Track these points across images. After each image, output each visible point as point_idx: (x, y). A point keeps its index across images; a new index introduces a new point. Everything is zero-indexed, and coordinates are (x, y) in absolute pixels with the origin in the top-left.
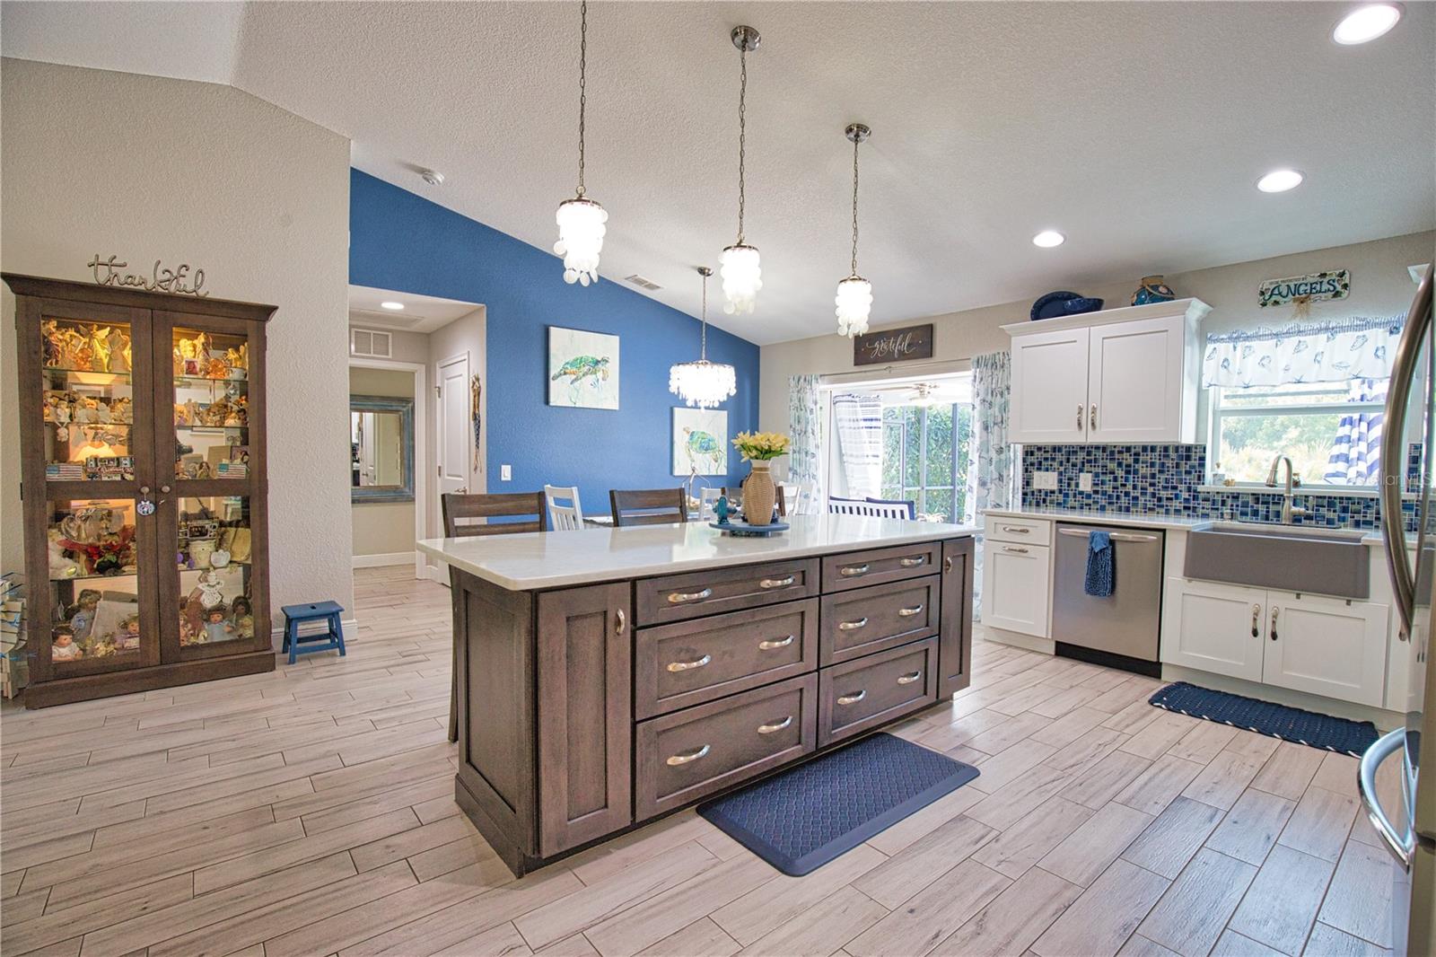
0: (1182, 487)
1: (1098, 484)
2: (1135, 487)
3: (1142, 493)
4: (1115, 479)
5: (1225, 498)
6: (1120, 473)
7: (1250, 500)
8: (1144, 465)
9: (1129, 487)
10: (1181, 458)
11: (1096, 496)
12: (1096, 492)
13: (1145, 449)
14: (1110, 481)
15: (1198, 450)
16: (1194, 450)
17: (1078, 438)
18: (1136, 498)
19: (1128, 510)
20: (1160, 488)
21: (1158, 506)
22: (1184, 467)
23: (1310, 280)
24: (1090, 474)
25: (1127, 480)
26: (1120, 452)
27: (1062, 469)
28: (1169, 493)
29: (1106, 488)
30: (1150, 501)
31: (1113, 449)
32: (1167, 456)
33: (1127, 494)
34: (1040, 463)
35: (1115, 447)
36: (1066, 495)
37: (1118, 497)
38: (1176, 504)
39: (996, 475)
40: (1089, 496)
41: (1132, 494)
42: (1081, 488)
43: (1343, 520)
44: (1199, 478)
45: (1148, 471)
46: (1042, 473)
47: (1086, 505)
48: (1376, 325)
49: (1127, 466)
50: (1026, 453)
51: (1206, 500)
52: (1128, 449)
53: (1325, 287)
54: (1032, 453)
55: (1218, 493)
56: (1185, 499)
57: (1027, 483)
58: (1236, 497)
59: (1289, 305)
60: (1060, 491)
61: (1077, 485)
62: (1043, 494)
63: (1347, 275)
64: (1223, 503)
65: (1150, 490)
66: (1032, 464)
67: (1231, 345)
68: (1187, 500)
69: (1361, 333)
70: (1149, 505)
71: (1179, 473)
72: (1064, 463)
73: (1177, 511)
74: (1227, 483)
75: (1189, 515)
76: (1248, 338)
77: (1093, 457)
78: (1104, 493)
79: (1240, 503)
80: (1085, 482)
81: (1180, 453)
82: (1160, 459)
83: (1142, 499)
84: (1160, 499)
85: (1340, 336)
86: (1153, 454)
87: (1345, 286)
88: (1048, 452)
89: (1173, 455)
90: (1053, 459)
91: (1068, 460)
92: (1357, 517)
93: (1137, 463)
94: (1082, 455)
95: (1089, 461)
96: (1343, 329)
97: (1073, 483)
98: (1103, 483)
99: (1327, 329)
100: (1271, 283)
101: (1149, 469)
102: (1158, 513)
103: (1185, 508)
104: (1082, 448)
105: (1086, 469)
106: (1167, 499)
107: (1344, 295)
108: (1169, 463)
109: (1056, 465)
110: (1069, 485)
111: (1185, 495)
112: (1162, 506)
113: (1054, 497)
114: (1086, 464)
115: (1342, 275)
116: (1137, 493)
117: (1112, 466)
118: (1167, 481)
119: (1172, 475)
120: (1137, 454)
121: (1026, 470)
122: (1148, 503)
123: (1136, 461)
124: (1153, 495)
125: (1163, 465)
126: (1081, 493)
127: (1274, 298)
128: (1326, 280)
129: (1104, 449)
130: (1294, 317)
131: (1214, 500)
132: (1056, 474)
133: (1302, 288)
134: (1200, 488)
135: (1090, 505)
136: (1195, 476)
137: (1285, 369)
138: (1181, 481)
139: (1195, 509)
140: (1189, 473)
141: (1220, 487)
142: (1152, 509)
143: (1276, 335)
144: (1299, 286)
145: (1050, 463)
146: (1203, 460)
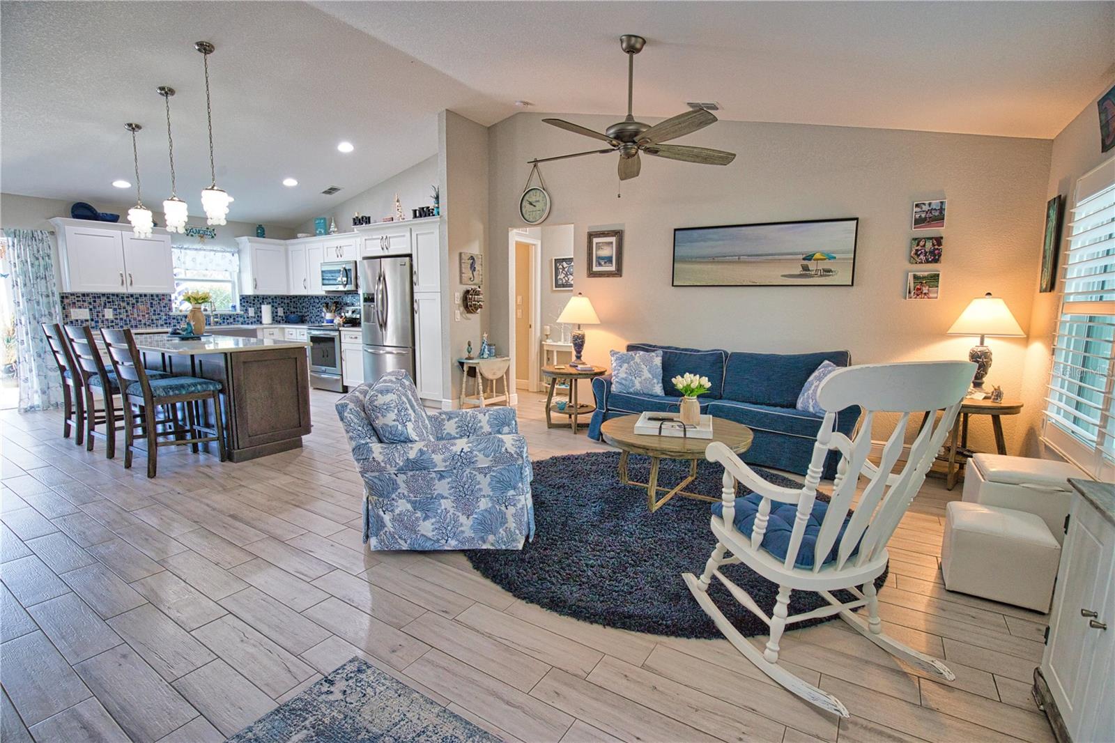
0: (162, 313)
1: (117, 315)
2: (138, 315)
3: (143, 318)
4: (127, 311)
6: (129, 308)
8: (142, 304)
9: (135, 316)
10: (160, 300)
11: (117, 321)
12: (117, 319)
13: (141, 295)
14: (124, 312)
15: (168, 296)
16: (166, 296)
17: (121, 290)
19: (136, 327)
20: (152, 315)
21: (152, 323)
22: (162, 304)
23: (203, 229)
24: (112, 309)
25: (133, 311)
26: (128, 297)
27: (91, 307)
28: (157, 317)
29: (121, 316)
31: (123, 296)
32: (153, 299)
33: (134, 319)
34: (74, 303)
36: (97, 322)
37: (130, 321)
38: (160, 322)
39: (47, 313)
40: (112, 322)
41: (137, 319)
42: (106, 317)
43: (224, 322)
44: (170, 310)
45: (144, 307)
46: (77, 310)
48: (228, 252)
49: (132, 304)
50: (62, 297)
51: (174, 319)
52: (132, 296)
53: (209, 233)
54: (67, 298)
55: (178, 316)
56: (164, 319)
57: (66, 314)
59: (197, 237)
60: (92, 320)
61: (103, 316)
62: (79, 322)
64: (181, 320)
65: (147, 316)
66: (68, 304)
67: (179, 250)
68: (166, 320)
69: (223, 254)
70: (147, 323)
71: (160, 307)
72: (92, 304)
73: (162, 325)
74: (181, 311)
75: (167, 327)
76: (186, 249)
77: (111, 300)
78: (121, 319)
80: (109, 314)
81: (159, 298)
82: (150, 301)
83: (143, 322)
84: (152, 320)
85: (217, 254)
86: (146, 298)
87: (215, 236)
88: (80, 296)
89: (156, 299)
90: (85, 301)
91: (95, 302)
92: (228, 321)
94: (103, 299)
95: (109, 302)
96: (218, 251)
97: (100, 314)
98: (120, 313)
99: (213, 251)
100: (190, 227)
101: (145, 305)
103: (166, 323)
104: (104, 295)
105: (107, 306)
106: (157, 320)
107: (215, 238)
108: (154, 302)
109: (86, 304)
110: (98, 316)
111: (164, 317)
112: (154, 323)
114: (107, 304)
115: (214, 230)
116: (140, 318)
117: (124, 304)
118: (155, 311)
119: (157, 308)
120: (137, 298)
121: (64, 308)
123: (137, 302)
124: (148, 318)
125: (152, 303)
126: (107, 320)
127: (191, 233)
128: (209, 230)
129: (117, 296)
130: (199, 243)
131: (177, 318)
132: (88, 310)
133: (201, 232)
134: (171, 314)
135: (113, 326)
136: (167, 308)
137: (200, 264)
138: (161, 311)
139: (170, 323)
140: (164, 307)
141: (179, 313)
142: (149, 325)
143: (196, 249)
144: (199, 231)
145: (82, 303)
146: (170, 300)
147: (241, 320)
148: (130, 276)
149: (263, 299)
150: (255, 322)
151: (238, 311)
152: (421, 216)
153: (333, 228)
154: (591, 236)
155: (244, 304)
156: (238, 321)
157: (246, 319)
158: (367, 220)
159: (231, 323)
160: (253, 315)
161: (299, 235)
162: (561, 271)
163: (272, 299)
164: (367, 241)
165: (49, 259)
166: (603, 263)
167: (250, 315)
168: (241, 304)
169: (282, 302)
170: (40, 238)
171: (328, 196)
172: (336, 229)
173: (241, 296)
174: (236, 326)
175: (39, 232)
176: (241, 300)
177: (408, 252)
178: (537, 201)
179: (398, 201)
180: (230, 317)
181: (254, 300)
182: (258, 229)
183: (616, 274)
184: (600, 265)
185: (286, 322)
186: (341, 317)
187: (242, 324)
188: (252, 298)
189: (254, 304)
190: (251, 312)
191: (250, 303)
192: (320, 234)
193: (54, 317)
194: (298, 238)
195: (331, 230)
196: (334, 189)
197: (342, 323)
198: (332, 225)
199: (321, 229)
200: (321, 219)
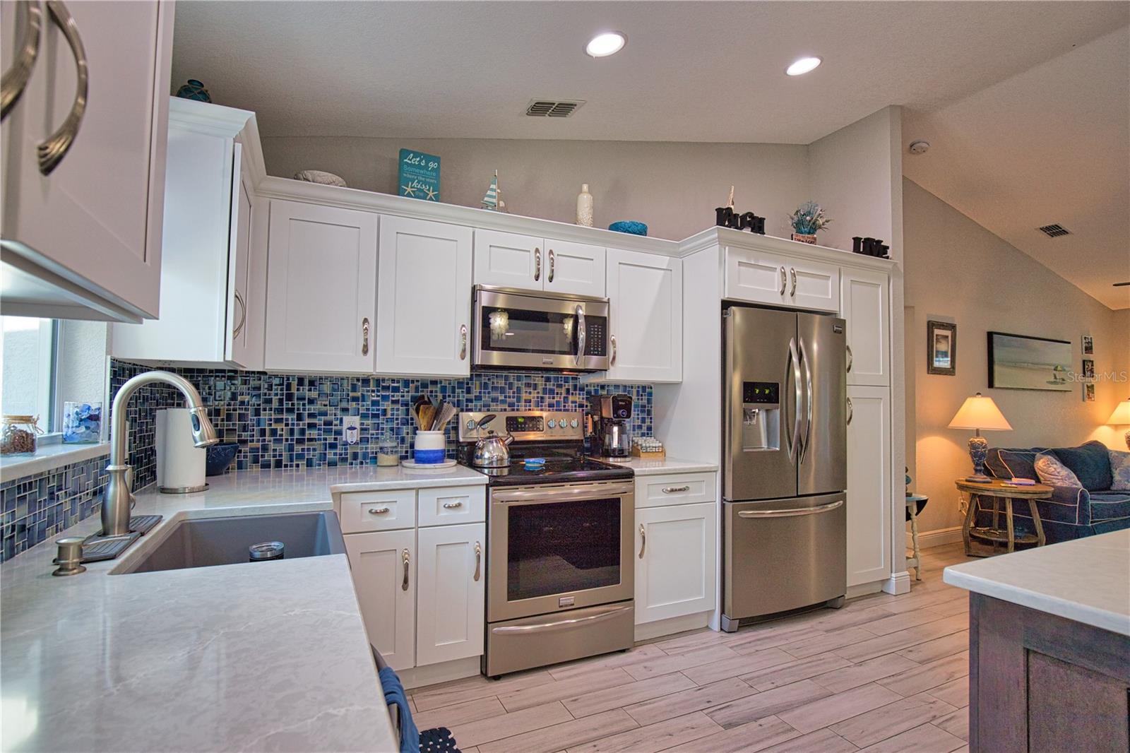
152: (865, 252)
153: (492, 194)
154: (933, 325)
164: (743, 268)
172: (503, 204)
177: (834, 308)
183: (952, 372)
192: (422, 197)
195: (486, 199)
196: (564, 109)
197: (506, 456)
198: (492, 190)
199: (425, 183)
200: (429, 158)
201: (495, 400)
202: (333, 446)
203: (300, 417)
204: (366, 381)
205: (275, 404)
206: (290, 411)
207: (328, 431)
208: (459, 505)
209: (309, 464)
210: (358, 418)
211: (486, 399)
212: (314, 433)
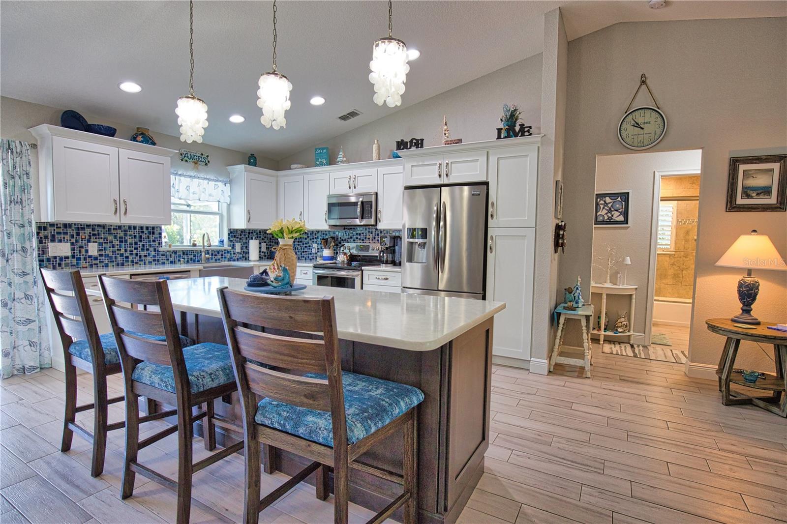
0: (151, 249)
1: (102, 250)
2: (126, 251)
3: (130, 254)
4: (113, 246)
5: (171, 254)
6: (116, 242)
7: (181, 253)
8: (131, 237)
9: (123, 251)
10: (150, 233)
11: (101, 258)
12: (101, 255)
13: (130, 227)
14: (110, 247)
15: (158, 229)
16: (156, 229)
17: (113, 220)
18: (127, 257)
19: (123, 265)
20: (140, 250)
21: (140, 261)
22: (152, 238)
23: (198, 155)
24: (97, 244)
25: (120, 246)
26: (114, 229)
27: (73, 240)
28: (145, 253)
29: (107, 252)
30: (135, 258)
31: (110, 227)
32: (143, 232)
33: (122, 255)
34: (53, 236)
35: (111, 226)
36: (79, 259)
38: (149, 259)
39: (19, 248)
40: (96, 259)
41: (124, 255)
42: (90, 253)
43: (213, 259)
44: (159, 245)
45: (133, 241)
46: (56, 244)
47: (95, 264)
48: (221, 181)
49: (120, 238)
50: (39, 228)
51: (162, 255)
52: (120, 227)
53: (203, 160)
54: (45, 229)
55: (168, 251)
56: (153, 255)
57: (43, 251)
58: (175, 252)
59: (191, 164)
60: (73, 257)
61: (87, 251)
62: (58, 259)
63: (209, 157)
64: (170, 256)
65: (135, 252)
66: (46, 237)
67: (174, 177)
68: (154, 256)
69: (216, 183)
71: (149, 241)
72: (75, 237)
73: (150, 263)
74: (172, 246)
75: (156, 264)
76: (180, 175)
77: (96, 232)
78: (107, 255)
79: (177, 256)
80: (93, 249)
81: (149, 231)
82: (139, 234)
83: (130, 258)
84: (140, 257)
85: (210, 182)
86: (135, 230)
87: (209, 162)
88: (60, 227)
89: (146, 232)
90: (66, 233)
91: (78, 234)
92: (216, 257)
93: (126, 236)
94: (88, 231)
95: (94, 235)
96: (211, 180)
97: (83, 250)
98: (105, 249)
99: (207, 179)
100: (185, 151)
101: (133, 239)
102: (140, 265)
103: (154, 260)
104: (88, 226)
105: (92, 240)
106: (145, 256)
107: (209, 165)
108: (144, 236)
109: (68, 237)
110: (80, 252)
111: (153, 253)
112: (142, 260)
113: (68, 261)
114: (92, 237)
115: (208, 156)
116: (128, 254)
117: (110, 238)
118: (143, 246)
119: (146, 243)
120: (126, 231)
121: (41, 242)
122: (134, 259)
123: (126, 235)
124: (137, 255)
125: (141, 237)
126: (90, 257)
127: (186, 158)
128: (203, 157)
129: (104, 227)
130: (193, 169)
131: (166, 255)
132: (69, 244)
133: (195, 157)
134: (161, 249)
135: (97, 264)
136: (157, 243)
137: (193, 193)
138: (150, 246)
139: (158, 261)
140: (154, 241)
141: (168, 248)
142: (137, 263)
143: (190, 177)
144: (194, 156)
145: (62, 236)
146: (160, 234)
147: (228, 256)
148: (125, 202)
149: (249, 233)
150: (240, 258)
151: (226, 246)
152: (508, 136)
153: (340, 157)
154: (735, 163)
155: (232, 239)
156: (225, 257)
157: (233, 255)
158: (419, 143)
159: (219, 259)
160: (240, 251)
161: (293, 166)
162: (602, 206)
163: (257, 234)
164: (414, 168)
165: (28, 178)
166: (754, 195)
167: (237, 251)
168: (229, 238)
169: (265, 237)
170: (18, 150)
171: (343, 121)
172: (345, 159)
173: (229, 230)
174: (223, 263)
175: (17, 142)
176: (229, 235)
177: (484, 179)
178: (644, 123)
179: (446, 124)
180: (218, 253)
181: (241, 235)
182: (250, 158)
183: (777, 208)
184: (748, 196)
185: (268, 258)
186: (345, 254)
187: (229, 260)
188: (239, 232)
189: (240, 239)
190: (238, 247)
191: (238, 238)
192: (321, 164)
193: (29, 253)
194: (290, 169)
195: (338, 159)
196: (353, 114)
197: (346, 260)
198: (341, 155)
199: (322, 159)
200: (323, 149)
201: (357, 238)
202: (311, 254)
203: (303, 244)
204: (318, 232)
205: (298, 240)
206: (301, 242)
207: (309, 249)
208: (306, 273)
209: (306, 259)
210: (316, 245)
211: (354, 237)
212: (306, 249)
